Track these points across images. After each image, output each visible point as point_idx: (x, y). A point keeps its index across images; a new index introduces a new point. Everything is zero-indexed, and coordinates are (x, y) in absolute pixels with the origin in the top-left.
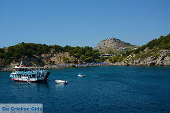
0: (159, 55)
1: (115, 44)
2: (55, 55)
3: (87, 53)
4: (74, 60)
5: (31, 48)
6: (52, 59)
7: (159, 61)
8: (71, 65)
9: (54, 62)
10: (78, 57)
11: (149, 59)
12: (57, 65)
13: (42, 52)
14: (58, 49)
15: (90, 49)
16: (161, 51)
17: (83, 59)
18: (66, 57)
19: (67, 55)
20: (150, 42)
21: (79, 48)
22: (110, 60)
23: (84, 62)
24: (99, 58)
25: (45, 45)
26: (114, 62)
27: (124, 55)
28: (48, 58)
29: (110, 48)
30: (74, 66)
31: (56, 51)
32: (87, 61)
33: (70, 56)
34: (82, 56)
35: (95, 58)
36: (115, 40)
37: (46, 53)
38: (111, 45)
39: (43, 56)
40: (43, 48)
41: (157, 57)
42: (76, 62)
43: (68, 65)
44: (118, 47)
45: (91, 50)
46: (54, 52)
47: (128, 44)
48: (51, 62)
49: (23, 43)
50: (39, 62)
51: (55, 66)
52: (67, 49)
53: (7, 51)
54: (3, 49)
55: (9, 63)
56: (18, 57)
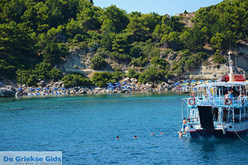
53: (190, 25)
54: (181, 16)
55: (196, 67)
56: (226, 45)
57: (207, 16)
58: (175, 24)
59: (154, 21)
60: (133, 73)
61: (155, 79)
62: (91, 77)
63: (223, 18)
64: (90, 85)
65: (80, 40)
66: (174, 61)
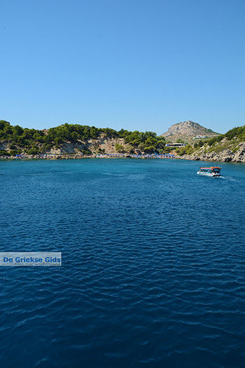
0: (239, 147)
1: (192, 130)
2: (106, 140)
3: (148, 140)
4: (130, 149)
5: (77, 131)
6: (102, 147)
7: (236, 157)
8: (125, 155)
9: (104, 151)
10: (136, 145)
11: (225, 152)
12: (108, 155)
13: (90, 137)
14: (111, 134)
15: (152, 135)
16: (241, 143)
17: (142, 148)
18: (120, 144)
19: (121, 141)
20: (230, 131)
21: (138, 133)
22: (178, 152)
23: (143, 153)
24: (163, 148)
25: (94, 127)
26: (182, 155)
27: (196, 146)
28: (97, 145)
29: (185, 135)
30: (129, 157)
31: (108, 136)
32: (147, 151)
33: (126, 143)
34: (141, 144)
35: (157, 147)
36: (193, 124)
37: (94, 139)
38: (185, 131)
39: (90, 141)
40: (92, 131)
41: (235, 152)
42: (132, 152)
43: (121, 155)
44: (196, 134)
45: (154, 137)
46: (105, 138)
47: (210, 131)
48: (100, 150)
49: (67, 125)
50: (85, 149)
51: (105, 156)
52: (122, 134)
53: (47, 134)
54: (43, 131)
55: (49, 149)
56: (60, 142)
57: (53, 131)
58: (41, 133)
59: (33, 132)
60: (25, 151)
61: (34, 153)
62: (9, 152)
63: (58, 132)
64: (9, 155)
65: (5, 138)
66: (41, 147)
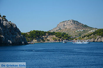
2: (48, 36)
3: (65, 36)
4: (58, 39)
6: (48, 38)
9: (49, 40)
10: (60, 38)
13: (43, 35)
14: (50, 34)
16: (97, 36)
17: (63, 39)
19: (54, 36)
22: (76, 39)
24: (70, 38)
27: (83, 37)
28: (46, 38)
30: (59, 42)
33: (56, 37)
34: (62, 37)
35: (68, 38)
45: (66, 34)
46: (48, 35)
48: (47, 40)
50: (43, 40)
51: (50, 42)
66: (29, 39)
